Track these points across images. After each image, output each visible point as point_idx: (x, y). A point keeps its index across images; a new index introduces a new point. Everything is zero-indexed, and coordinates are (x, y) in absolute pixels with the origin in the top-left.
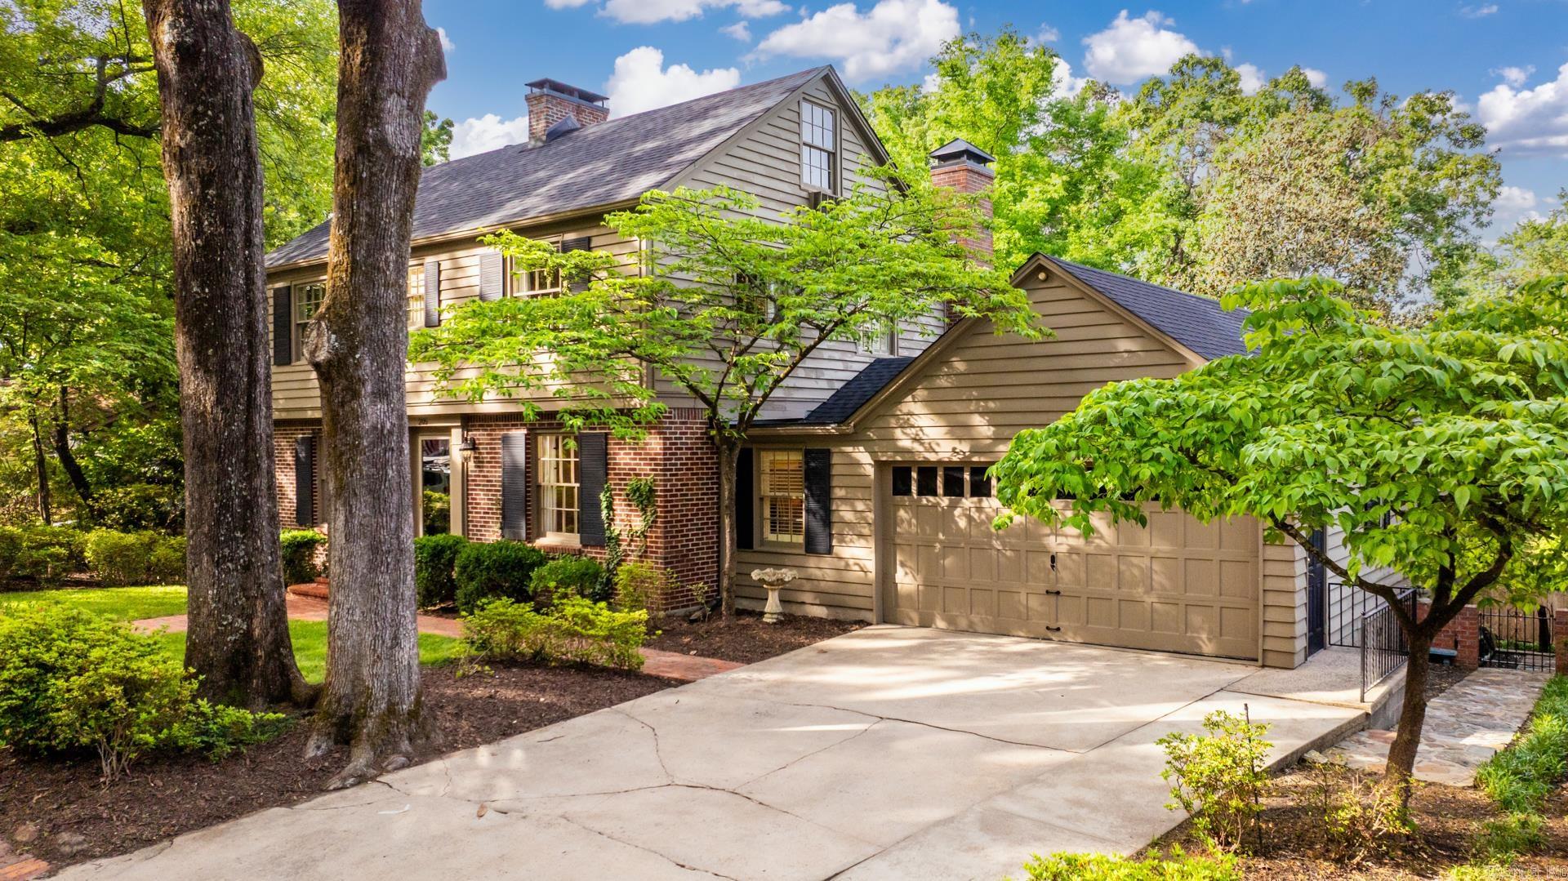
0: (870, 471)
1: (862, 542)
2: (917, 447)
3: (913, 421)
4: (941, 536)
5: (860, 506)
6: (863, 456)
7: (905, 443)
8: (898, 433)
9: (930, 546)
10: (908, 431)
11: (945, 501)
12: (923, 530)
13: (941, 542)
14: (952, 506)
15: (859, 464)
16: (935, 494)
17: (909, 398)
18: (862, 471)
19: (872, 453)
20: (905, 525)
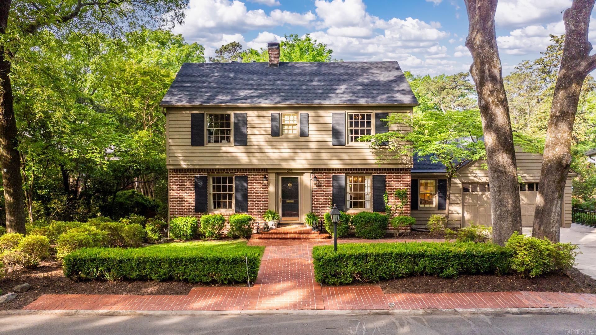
0: (460, 185)
1: (458, 206)
2: (475, 179)
3: (474, 172)
4: (479, 203)
5: (457, 195)
6: (458, 181)
7: (472, 178)
8: (469, 175)
9: (475, 205)
10: (473, 174)
11: (480, 193)
12: (473, 201)
13: (479, 204)
14: (482, 194)
15: (457, 183)
16: (477, 191)
17: (473, 165)
18: (457, 185)
19: (461, 180)
20: (467, 200)
